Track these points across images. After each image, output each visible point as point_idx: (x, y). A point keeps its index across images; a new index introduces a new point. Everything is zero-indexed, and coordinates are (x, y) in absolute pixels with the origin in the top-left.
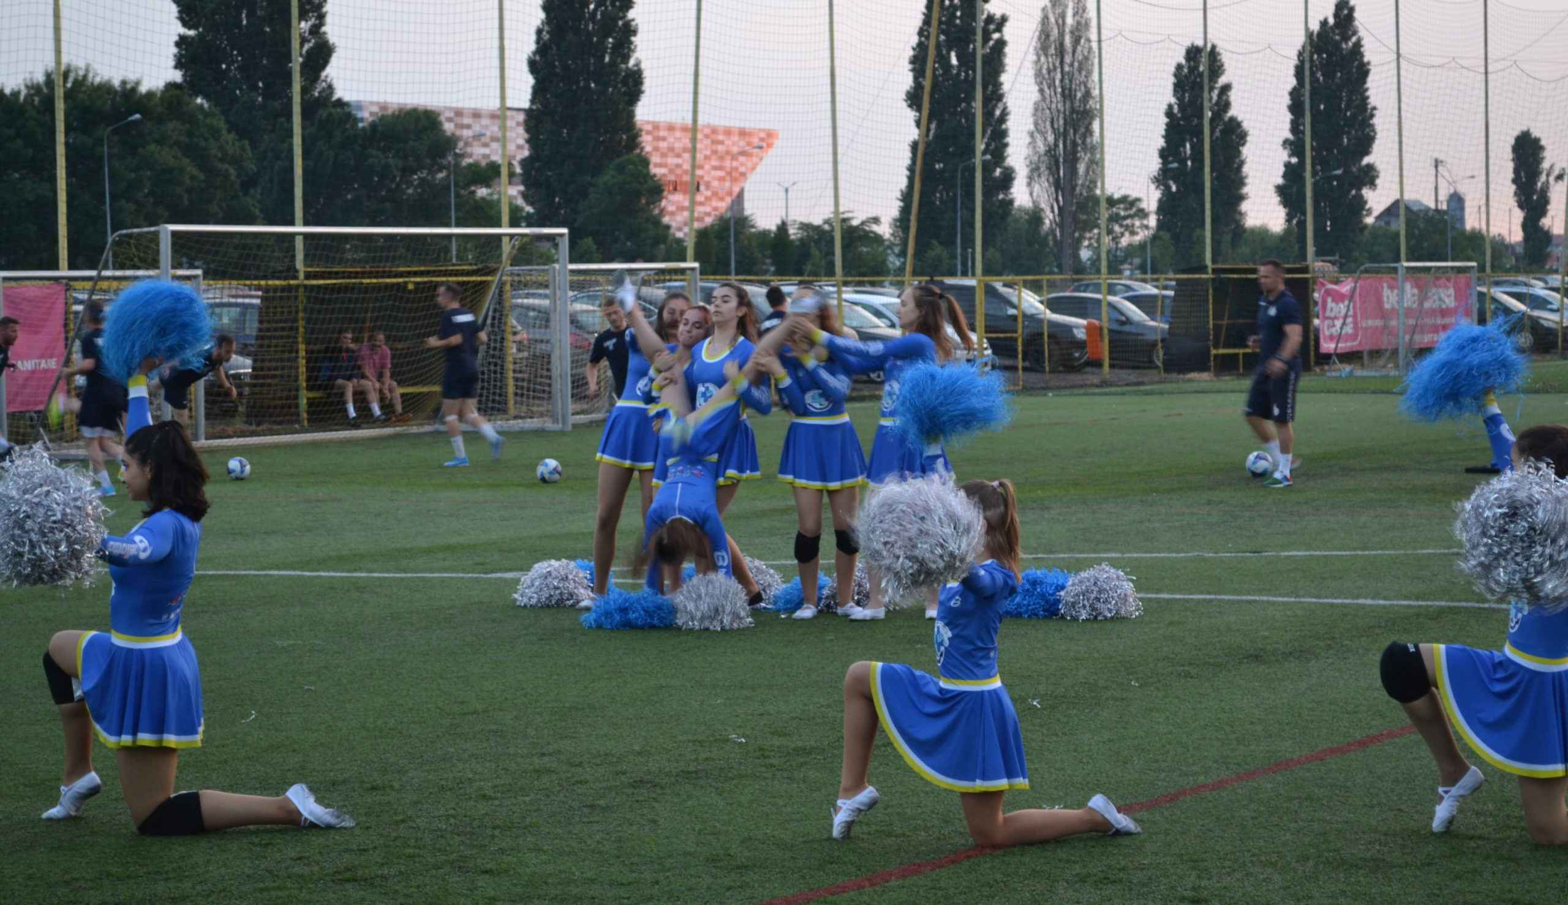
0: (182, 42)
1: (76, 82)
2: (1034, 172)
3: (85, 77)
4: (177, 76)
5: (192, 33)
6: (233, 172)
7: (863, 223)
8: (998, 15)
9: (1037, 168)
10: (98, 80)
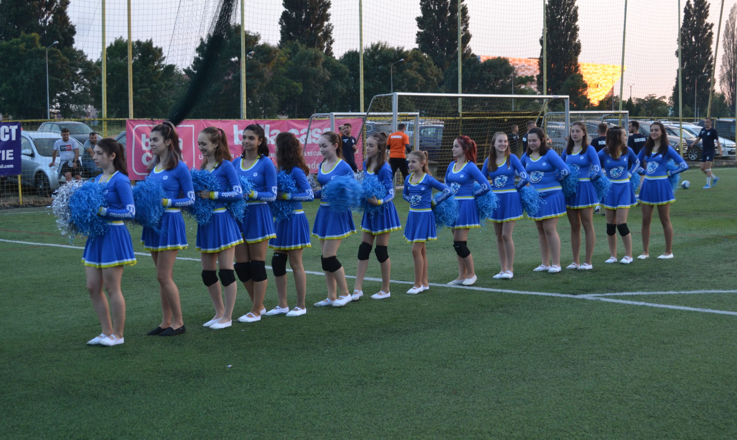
0: (419, 34)
1: (382, 48)
2: (722, 80)
3: (385, 46)
4: (417, 46)
5: (422, 31)
6: (435, 79)
7: (659, 98)
8: (710, 24)
9: (724, 79)
10: (389, 47)
